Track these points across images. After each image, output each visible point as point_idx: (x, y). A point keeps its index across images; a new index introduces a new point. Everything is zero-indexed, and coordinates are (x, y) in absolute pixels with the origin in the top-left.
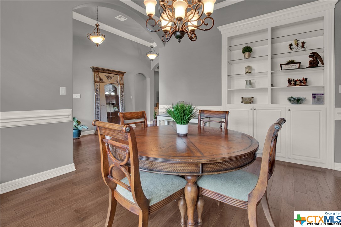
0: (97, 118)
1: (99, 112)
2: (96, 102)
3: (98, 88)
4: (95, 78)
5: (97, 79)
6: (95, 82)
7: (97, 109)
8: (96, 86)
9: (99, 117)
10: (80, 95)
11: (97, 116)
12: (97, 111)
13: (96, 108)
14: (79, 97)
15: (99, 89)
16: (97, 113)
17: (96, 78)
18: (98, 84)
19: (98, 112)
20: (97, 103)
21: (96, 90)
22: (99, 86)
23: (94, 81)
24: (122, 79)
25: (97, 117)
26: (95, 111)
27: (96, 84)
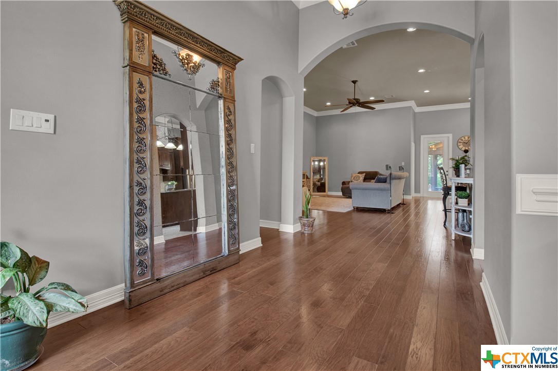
0: (136, 229)
1: (148, 203)
2: (135, 156)
3: (146, 96)
4: (131, 50)
5: (144, 60)
6: (134, 67)
7: (136, 189)
8: (136, 86)
9: (148, 223)
10: (51, 117)
11: (136, 220)
12: (136, 199)
13: (131, 187)
14: (48, 128)
15: (147, 103)
16: (136, 208)
17: (136, 53)
18: (145, 79)
19: (141, 203)
20: (139, 162)
21: (135, 105)
22: (148, 87)
23: (127, 63)
24: (229, 80)
25: (139, 224)
26: (127, 199)
27: (137, 77)
